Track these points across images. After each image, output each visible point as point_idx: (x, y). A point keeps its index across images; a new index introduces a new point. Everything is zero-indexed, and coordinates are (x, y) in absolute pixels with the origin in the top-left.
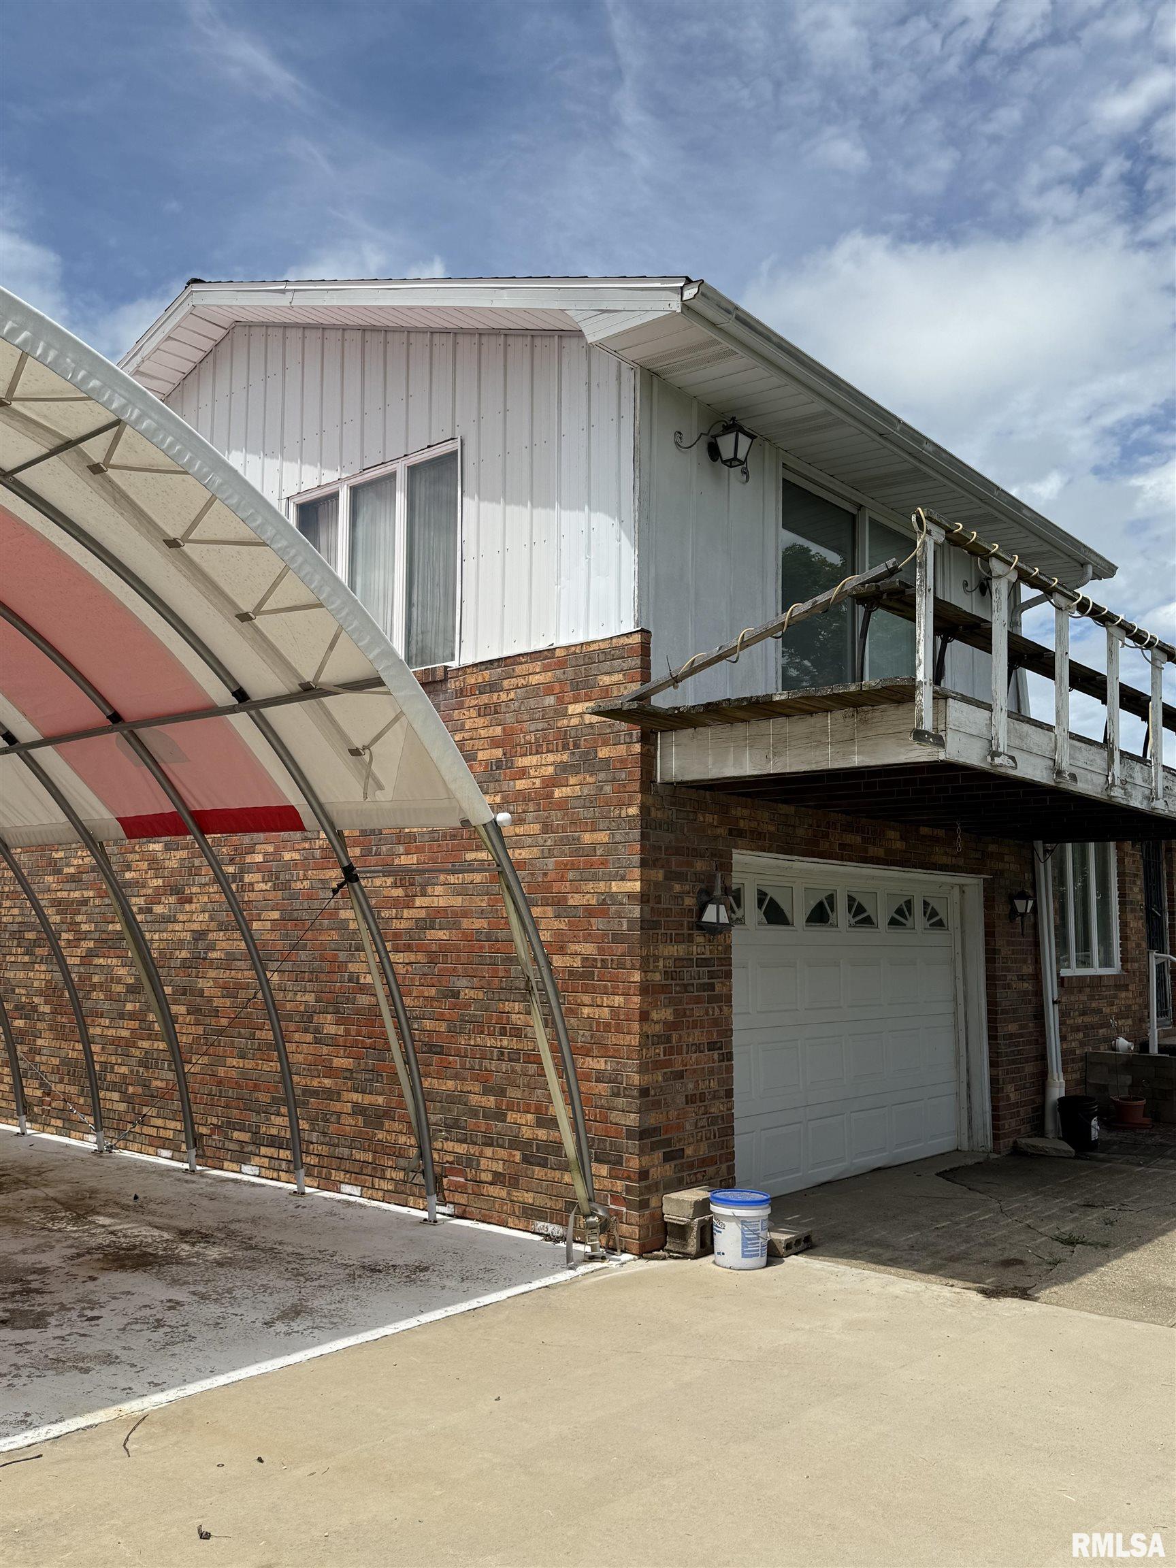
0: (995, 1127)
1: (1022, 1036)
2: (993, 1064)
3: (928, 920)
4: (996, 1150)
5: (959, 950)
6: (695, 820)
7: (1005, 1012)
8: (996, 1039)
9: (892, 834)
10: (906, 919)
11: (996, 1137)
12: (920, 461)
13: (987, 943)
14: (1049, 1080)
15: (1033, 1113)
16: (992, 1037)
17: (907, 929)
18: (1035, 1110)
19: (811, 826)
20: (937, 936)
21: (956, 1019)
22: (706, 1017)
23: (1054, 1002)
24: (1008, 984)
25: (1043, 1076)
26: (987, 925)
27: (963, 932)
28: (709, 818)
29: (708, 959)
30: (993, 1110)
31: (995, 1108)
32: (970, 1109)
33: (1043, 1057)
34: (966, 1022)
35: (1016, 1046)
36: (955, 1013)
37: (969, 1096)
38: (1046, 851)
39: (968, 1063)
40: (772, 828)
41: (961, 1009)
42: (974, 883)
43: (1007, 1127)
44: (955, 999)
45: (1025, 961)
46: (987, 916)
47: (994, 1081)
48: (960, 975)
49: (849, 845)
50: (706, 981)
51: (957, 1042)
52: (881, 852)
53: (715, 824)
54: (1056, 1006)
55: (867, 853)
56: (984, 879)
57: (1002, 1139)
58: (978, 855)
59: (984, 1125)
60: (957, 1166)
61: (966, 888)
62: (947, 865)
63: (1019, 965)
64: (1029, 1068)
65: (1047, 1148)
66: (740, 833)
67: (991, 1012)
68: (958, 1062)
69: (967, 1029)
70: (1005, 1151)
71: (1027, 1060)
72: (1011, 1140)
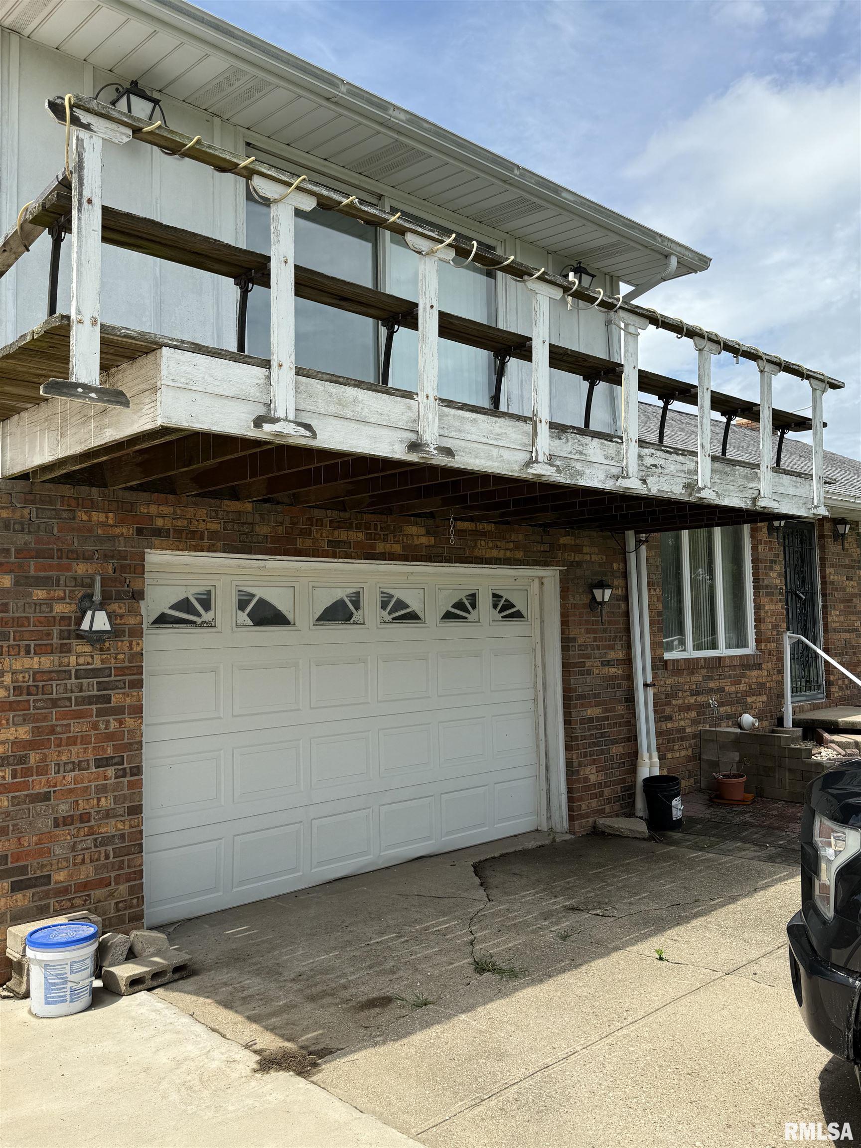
0: (570, 809)
1: (606, 718)
2: (568, 748)
3: (500, 612)
4: (571, 831)
5: (538, 639)
6: (74, 518)
7: (581, 697)
8: (570, 724)
9: (413, 530)
10: (469, 612)
11: (571, 818)
12: (399, 133)
13: (563, 632)
14: (639, 760)
15: (622, 792)
16: (567, 722)
17: (470, 622)
18: (624, 789)
19: (282, 523)
20: (514, 627)
21: (536, 706)
22: (93, 732)
23: (646, 685)
24: (588, 670)
25: (633, 756)
26: (562, 615)
27: (542, 622)
28: (98, 517)
29: (100, 669)
30: (568, 792)
31: (570, 790)
32: (548, 791)
33: (633, 738)
34: (545, 708)
35: (598, 729)
36: (535, 700)
37: (548, 779)
38: (639, 542)
39: (546, 747)
40: (214, 526)
41: (541, 694)
42: (551, 575)
43: (584, 807)
44: (535, 686)
45: (612, 648)
46: (563, 606)
47: (569, 763)
48: (539, 663)
49: (345, 542)
50: (95, 693)
51: (537, 728)
52: (397, 548)
53: (111, 522)
54: (650, 691)
55: (375, 550)
56: (560, 571)
57: (577, 819)
58: (546, 547)
59: (560, 806)
60: (511, 850)
61: (545, 581)
62: (500, 559)
63: (603, 651)
64: (617, 750)
65: (623, 829)
66: (158, 533)
67: (567, 698)
68: (538, 746)
69: (545, 715)
70: (581, 832)
71: (614, 742)
72: (591, 820)
